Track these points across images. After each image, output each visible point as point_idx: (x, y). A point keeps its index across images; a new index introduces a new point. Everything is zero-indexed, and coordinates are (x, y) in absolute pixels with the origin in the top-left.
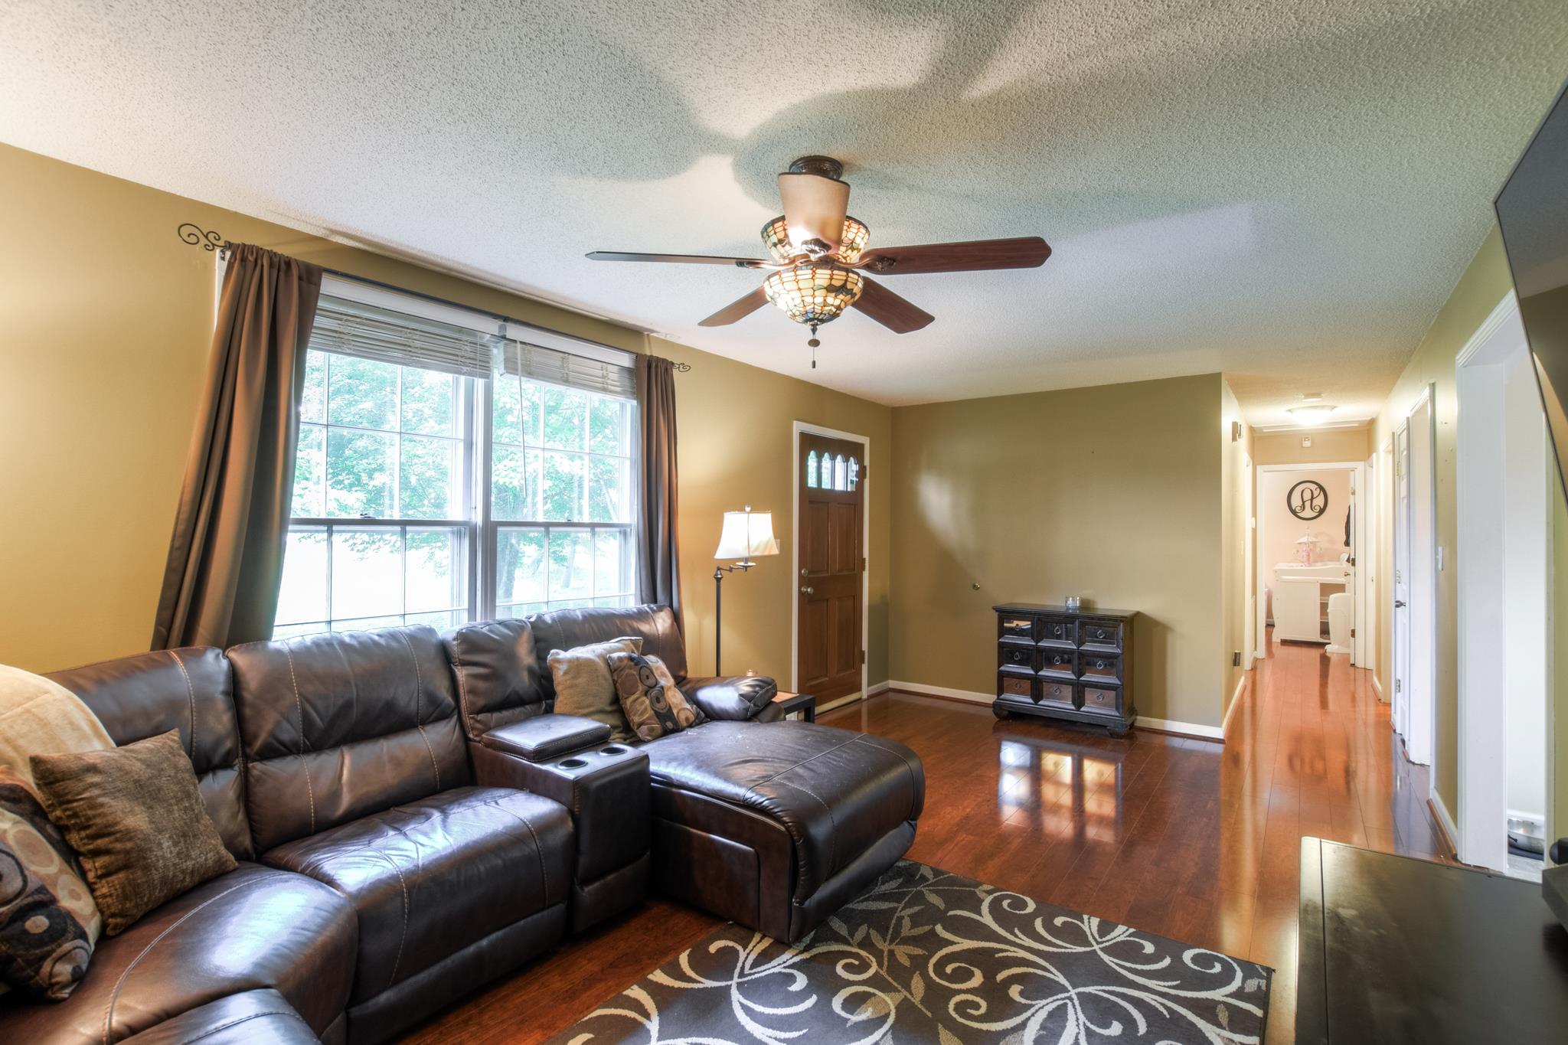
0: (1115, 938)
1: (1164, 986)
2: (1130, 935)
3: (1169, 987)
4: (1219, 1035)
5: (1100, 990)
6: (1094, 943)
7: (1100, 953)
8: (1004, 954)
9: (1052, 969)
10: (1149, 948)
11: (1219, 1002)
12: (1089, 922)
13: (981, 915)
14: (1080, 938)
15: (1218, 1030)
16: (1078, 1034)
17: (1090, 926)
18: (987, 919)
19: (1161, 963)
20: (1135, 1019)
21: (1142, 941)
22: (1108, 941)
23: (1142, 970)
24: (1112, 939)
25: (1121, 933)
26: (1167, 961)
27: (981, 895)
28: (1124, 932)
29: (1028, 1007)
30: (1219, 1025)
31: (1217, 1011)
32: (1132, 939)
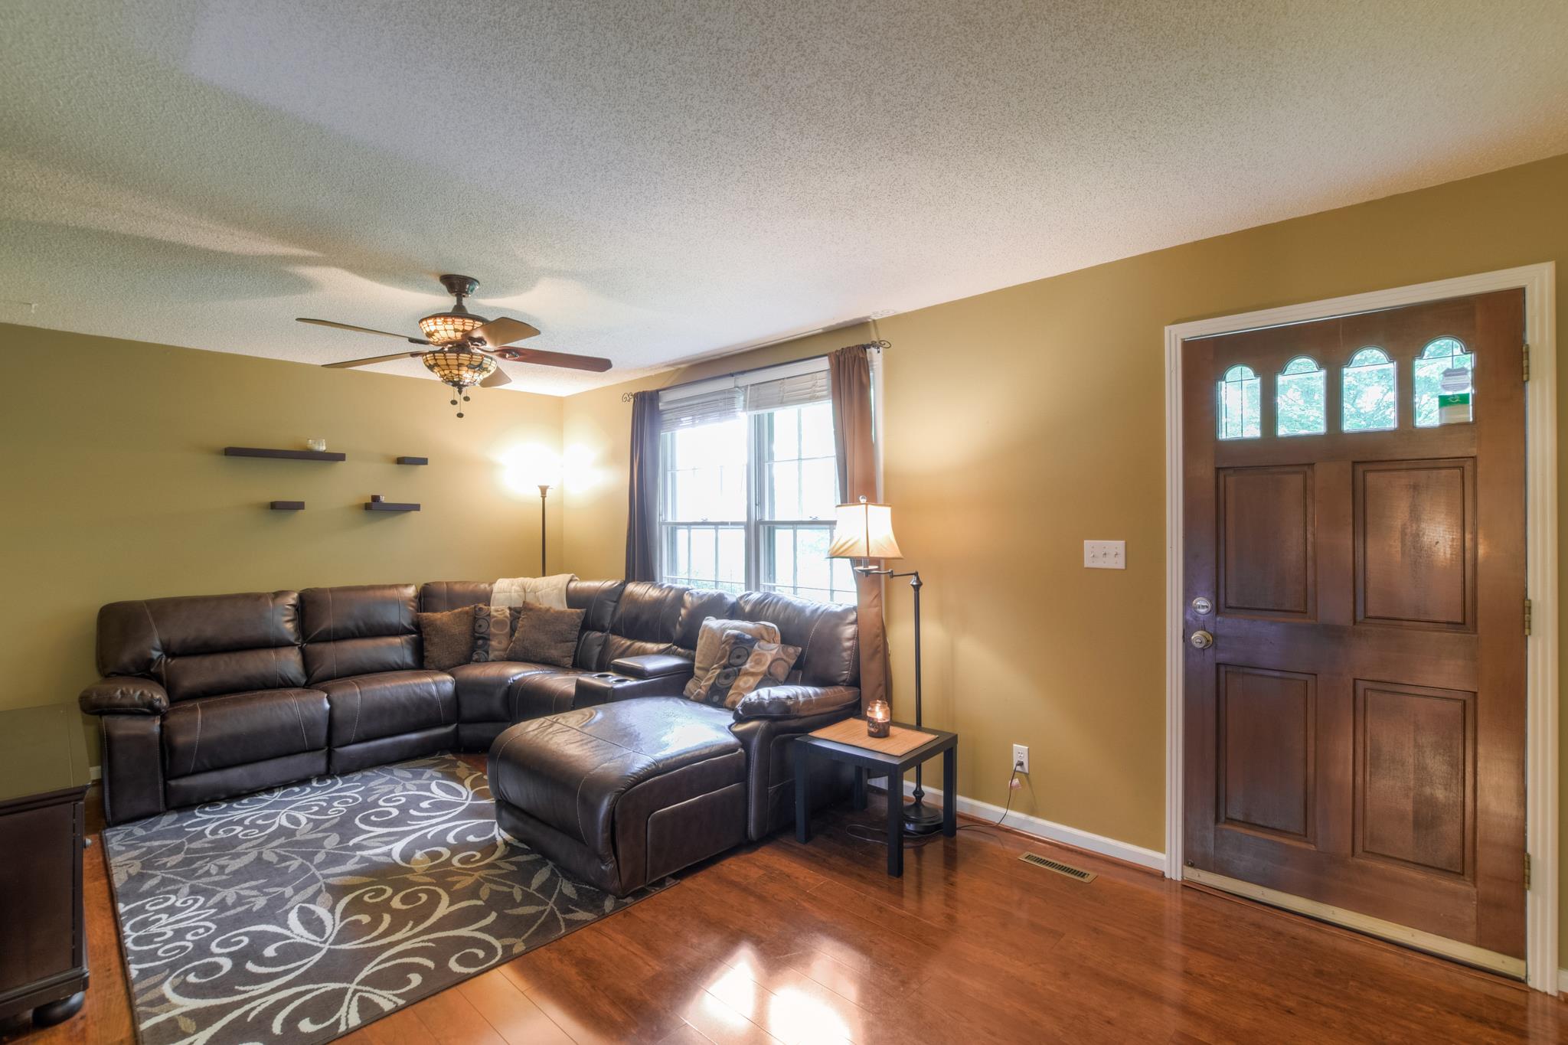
0: (349, 1008)
1: (259, 1005)
2: (338, 1022)
3: (253, 1009)
4: (182, 1006)
5: (309, 962)
6: (360, 987)
7: (345, 985)
9: (362, 946)
10: (306, 1026)
11: (196, 1032)
12: (391, 1000)
13: (474, 930)
14: (377, 981)
15: (184, 1010)
16: (292, 932)
17: (385, 998)
18: (464, 932)
19: (281, 1021)
20: (261, 966)
21: (320, 1026)
22: (351, 1000)
23: (292, 1002)
24: (350, 1003)
25: (350, 1016)
26: (277, 1027)
27: (510, 939)
28: (347, 1020)
29: (342, 918)
30: (185, 1014)
31: (194, 1023)
32: (332, 1020)
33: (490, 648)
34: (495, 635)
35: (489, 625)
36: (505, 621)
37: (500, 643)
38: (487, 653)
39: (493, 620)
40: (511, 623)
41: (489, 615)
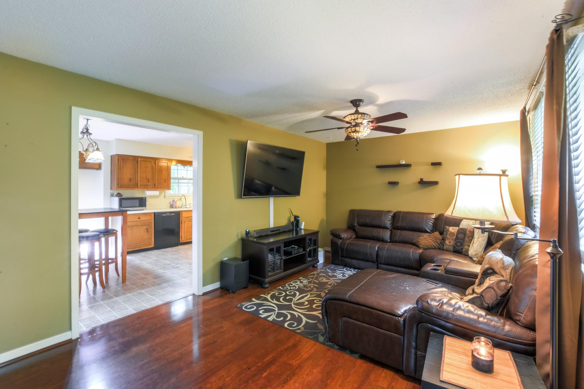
8: (304, 311)
13: (306, 321)
18: (304, 319)
27: (303, 328)
33: (445, 244)
34: (448, 239)
35: (447, 234)
36: (455, 233)
37: (450, 242)
38: (443, 245)
39: (449, 232)
40: (457, 234)
41: (448, 230)
